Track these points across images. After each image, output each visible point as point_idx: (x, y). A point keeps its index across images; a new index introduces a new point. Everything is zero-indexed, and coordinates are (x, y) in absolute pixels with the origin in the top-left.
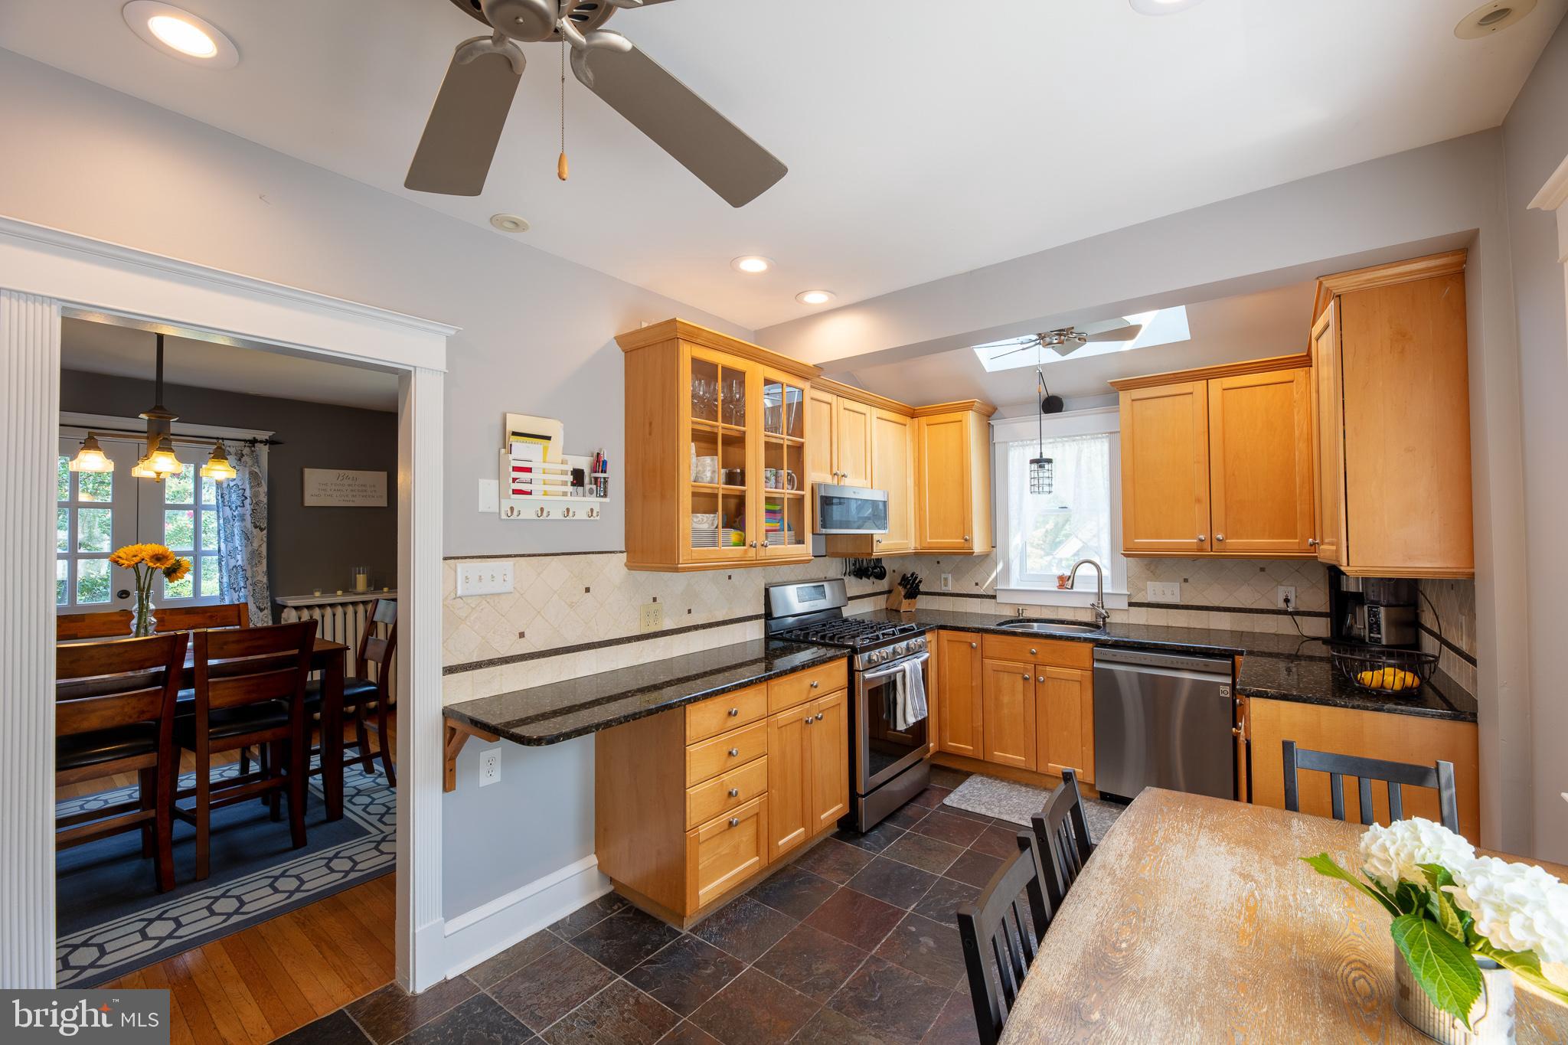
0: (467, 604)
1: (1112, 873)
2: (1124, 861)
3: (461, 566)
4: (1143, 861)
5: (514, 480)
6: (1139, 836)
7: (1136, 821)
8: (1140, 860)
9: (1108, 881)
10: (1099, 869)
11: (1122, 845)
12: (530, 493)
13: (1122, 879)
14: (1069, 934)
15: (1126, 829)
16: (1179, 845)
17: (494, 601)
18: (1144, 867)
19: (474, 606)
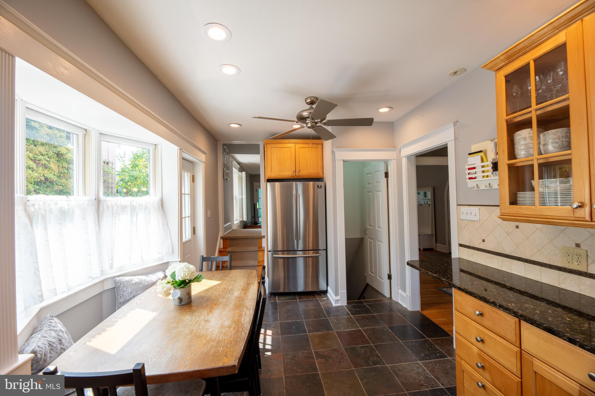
0: (464, 222)
1: (247, 308)
2: (244, 313)
3: (462, 208)
4: (238, 315)
5: (469, 174)
6: (240, 325)
7: (242, 332)
8: (239, 315)
9: (248, 306)
10: (251, 308)
11: (246, 319)
12: (475, 178)
13: (244, 307)
14: (253, 293)
15: (245, 326)
16: (226, 326)
17: (473, 224)
18: (238, 313)
19: (466, 224)
